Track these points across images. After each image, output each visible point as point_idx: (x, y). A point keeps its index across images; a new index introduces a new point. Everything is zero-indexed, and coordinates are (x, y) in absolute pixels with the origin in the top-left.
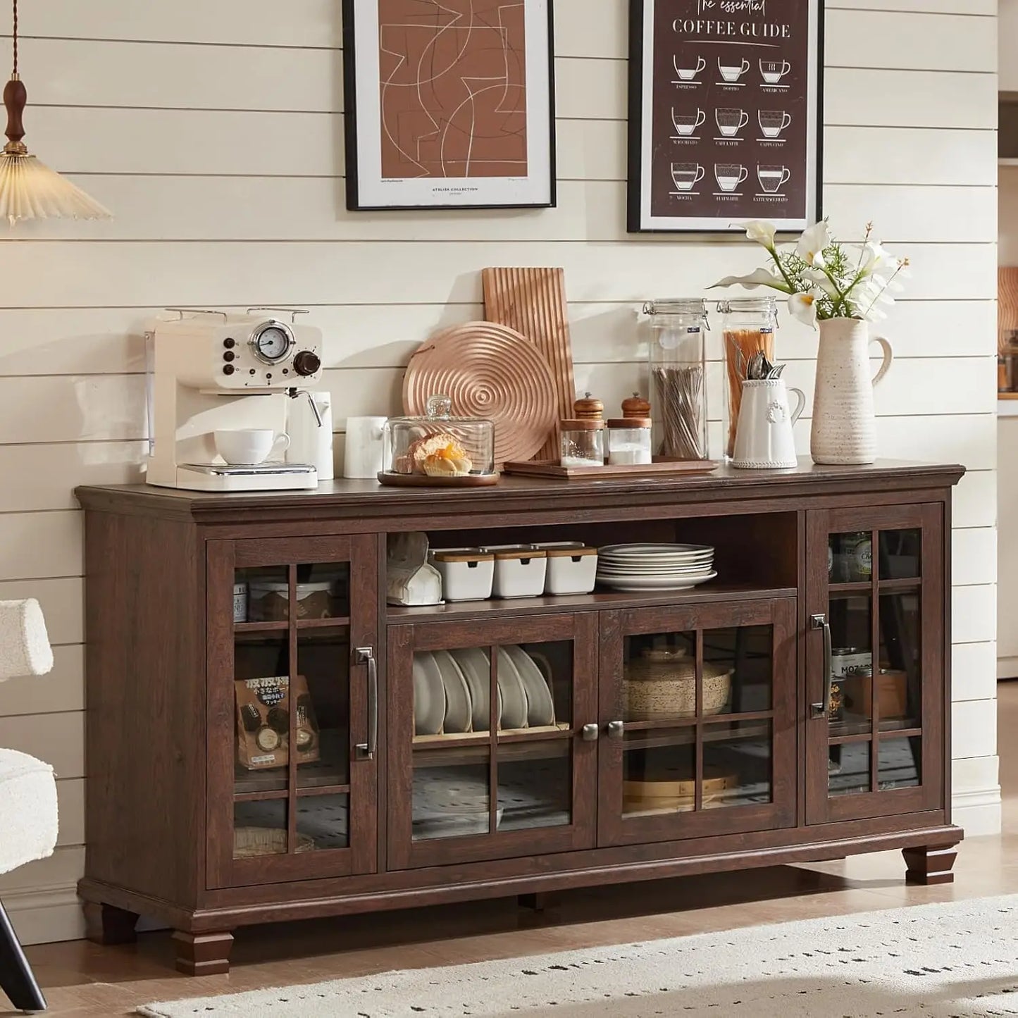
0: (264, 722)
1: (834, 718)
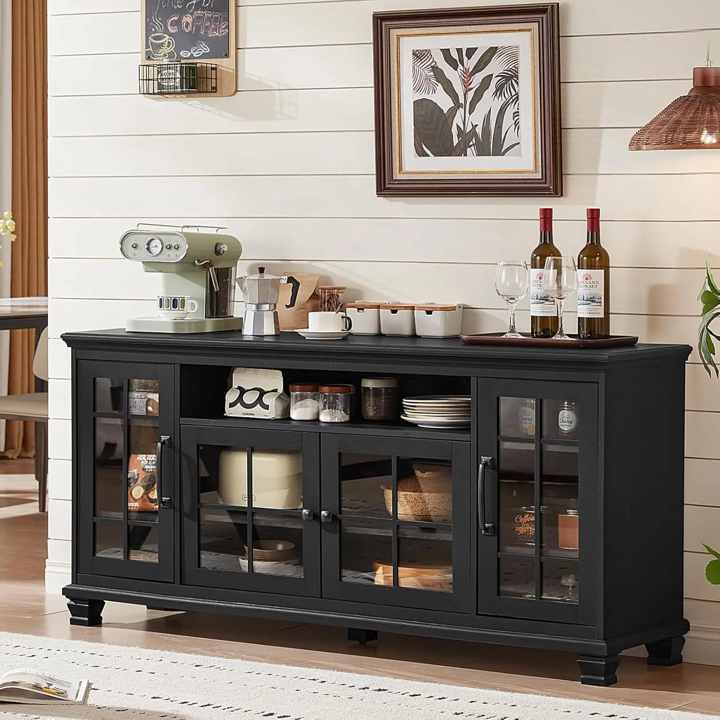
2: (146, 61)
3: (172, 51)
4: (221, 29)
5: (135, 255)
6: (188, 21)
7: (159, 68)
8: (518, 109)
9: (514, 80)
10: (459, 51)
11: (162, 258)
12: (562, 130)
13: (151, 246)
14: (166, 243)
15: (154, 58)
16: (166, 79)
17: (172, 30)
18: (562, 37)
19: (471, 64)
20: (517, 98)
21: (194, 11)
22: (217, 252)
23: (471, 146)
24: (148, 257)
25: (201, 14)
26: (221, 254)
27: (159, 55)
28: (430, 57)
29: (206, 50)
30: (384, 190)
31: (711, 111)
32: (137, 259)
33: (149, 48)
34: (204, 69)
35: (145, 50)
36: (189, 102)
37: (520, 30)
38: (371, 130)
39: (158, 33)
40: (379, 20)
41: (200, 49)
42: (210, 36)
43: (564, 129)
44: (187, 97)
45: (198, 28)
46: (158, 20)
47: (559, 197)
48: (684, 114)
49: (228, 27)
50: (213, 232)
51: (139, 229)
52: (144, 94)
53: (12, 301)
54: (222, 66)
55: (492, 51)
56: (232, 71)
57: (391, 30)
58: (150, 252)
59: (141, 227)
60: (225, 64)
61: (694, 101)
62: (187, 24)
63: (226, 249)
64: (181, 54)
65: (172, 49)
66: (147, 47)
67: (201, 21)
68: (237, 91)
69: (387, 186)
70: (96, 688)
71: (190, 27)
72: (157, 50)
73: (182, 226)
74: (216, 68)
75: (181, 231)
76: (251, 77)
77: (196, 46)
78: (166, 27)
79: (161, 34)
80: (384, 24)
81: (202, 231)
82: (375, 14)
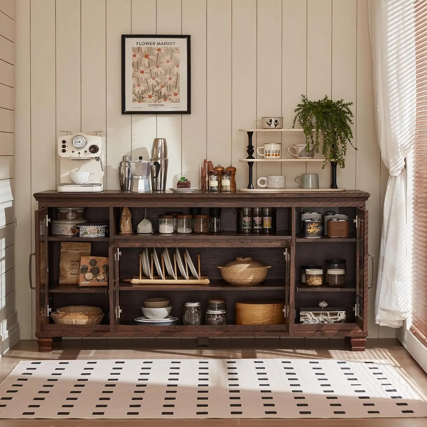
0: (89, 270)
1: (316, 235)
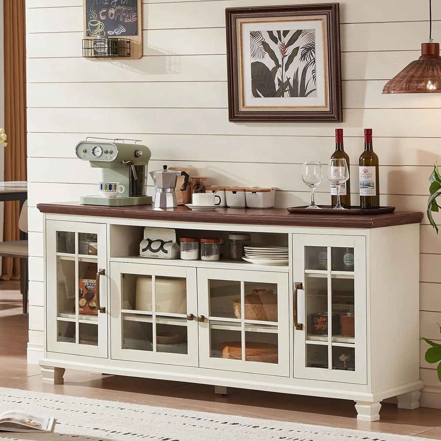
2: (87, 37)
3: (102, 31)
4: (132, 18)
5: (85, 156)
6: (112, 12)
7: (94, 41)
8: (315, 68)
9: (312, 50)
10: (279, 32)
11: (102, 159)
12: (342, 81)
13: (95, 151)
14: (104, 150)
15: (92, 35)
16: (99, 48)
17: (102, 18)
18: (341, 24)
19: (286, 40)
20: (314, 62)
21: (116, 6)
22: (136, 156)
23: (287, 91)
24: (94, 158)
25: (120, 8)
26: (138, 157)
27: (95, 33)
28: (261, 36)
29: (124, 30)
30: (233, 118)
31: (433, 70)
32: (86, 159)
33: (89, 29)
34: (122, 42)
35: (86, 30)
36: (113, 63)
37: (315, 20)
38: (226, 80)
39: (94, 19)
40: (229, 13)
41: (120, 30)
42: (126, 22)
43: (343, 80)
44: (112, 59)
45: (118, 17)
46: (94, 12)
47: (340, 122)
48: (416, 72)
49: (137, 17)
50: (133, 143)
51: (87, 141)
52: (85, 57)
53: (5, 183)
54: (133, 41)
55: (299, 33)
56: (139, 44)
57: (237, 19)
58: (94, 155)
59: (89, 140)
60: (135, 39)
61: (422, 64)
62: (112, 14)
63: (141, 154)
64: (108, 33)
65: (102, 30)
66: (87, 28)
67: (120, 12)
68: (142, 56)
69: (235, 115)
70: (59, 423)
71: (113, 16)
72: (94, 31)
73: (114, 139)
74: (130, 42)
75: (113, 142)
76: (151, 47)
77: (117, 28)
78: (99, 16)
79: (96, 20)
80: (232, 15)
81: (126, 142)
82: (227, 9)
